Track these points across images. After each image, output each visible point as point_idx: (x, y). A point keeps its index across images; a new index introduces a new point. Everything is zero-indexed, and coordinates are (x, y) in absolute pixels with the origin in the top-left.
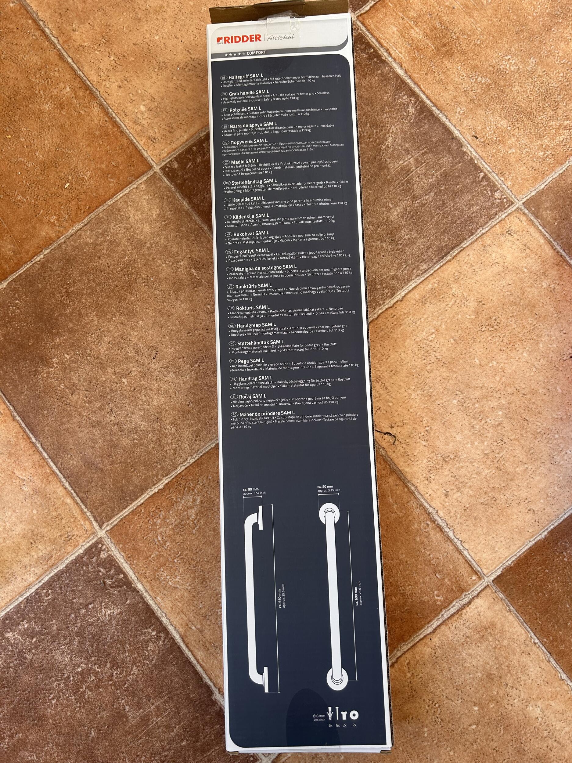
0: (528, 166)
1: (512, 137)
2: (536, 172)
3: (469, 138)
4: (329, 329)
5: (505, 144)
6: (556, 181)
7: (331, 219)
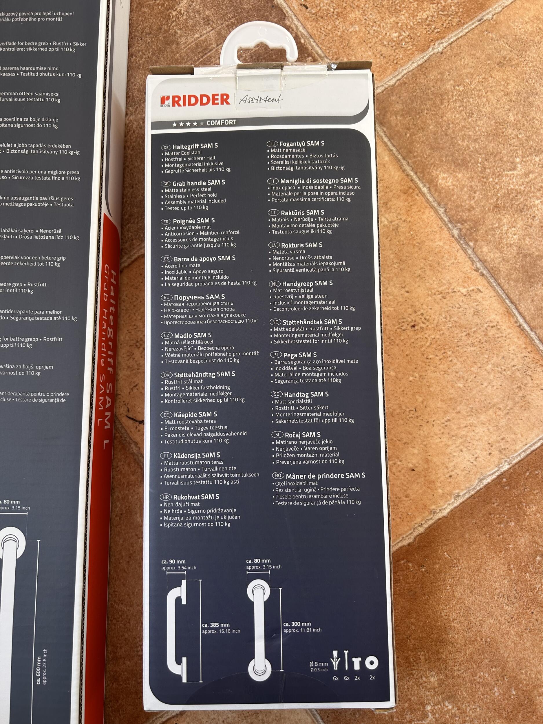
0: (376, 52)
1: (356, 10)
2: (385, 60)
3: (296, 8)
4: (37, 261)
5: (345, 18)
6: (413, 74)
7: (54, 97)
